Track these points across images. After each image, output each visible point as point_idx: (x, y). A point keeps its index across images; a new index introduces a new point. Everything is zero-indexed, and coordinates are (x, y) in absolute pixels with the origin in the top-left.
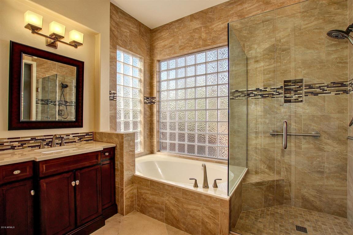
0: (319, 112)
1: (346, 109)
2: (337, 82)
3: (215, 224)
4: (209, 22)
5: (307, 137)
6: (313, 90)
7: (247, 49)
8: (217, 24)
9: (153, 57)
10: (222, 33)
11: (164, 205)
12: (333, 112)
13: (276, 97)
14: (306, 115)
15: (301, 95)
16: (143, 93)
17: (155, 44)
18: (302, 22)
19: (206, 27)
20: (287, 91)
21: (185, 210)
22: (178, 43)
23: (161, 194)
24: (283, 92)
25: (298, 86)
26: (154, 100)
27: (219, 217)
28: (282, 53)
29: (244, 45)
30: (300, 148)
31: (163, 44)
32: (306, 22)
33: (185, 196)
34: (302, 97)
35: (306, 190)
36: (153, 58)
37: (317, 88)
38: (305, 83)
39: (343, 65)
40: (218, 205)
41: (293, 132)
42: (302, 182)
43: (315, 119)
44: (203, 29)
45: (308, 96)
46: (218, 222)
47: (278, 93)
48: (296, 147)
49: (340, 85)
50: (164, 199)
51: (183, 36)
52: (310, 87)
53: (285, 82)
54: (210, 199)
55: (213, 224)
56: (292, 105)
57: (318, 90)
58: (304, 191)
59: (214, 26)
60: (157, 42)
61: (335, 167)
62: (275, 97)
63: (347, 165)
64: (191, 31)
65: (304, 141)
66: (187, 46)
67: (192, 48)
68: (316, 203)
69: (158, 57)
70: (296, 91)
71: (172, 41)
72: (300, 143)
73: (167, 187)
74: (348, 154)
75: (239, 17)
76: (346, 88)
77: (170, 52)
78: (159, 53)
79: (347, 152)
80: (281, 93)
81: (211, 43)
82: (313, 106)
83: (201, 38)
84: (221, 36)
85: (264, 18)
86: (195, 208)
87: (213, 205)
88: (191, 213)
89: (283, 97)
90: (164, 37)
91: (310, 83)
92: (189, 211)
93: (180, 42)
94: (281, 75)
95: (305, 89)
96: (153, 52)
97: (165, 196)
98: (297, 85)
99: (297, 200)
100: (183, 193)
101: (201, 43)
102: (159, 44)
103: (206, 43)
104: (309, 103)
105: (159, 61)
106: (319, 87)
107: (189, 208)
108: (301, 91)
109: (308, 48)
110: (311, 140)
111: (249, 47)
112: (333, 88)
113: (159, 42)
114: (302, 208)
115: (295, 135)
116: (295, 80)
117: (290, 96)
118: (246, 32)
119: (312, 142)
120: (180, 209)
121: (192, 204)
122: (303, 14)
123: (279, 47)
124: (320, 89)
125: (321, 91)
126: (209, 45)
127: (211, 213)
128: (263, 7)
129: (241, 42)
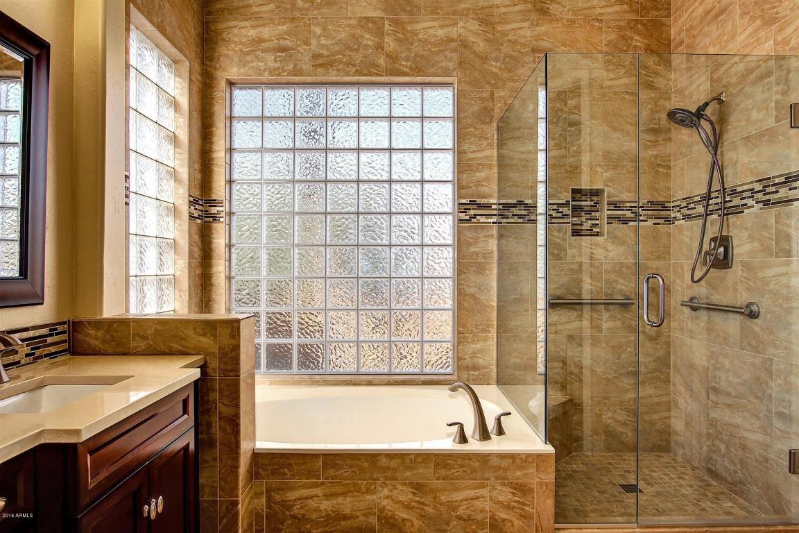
0: (630, 258)
1: (669, 253)
2: (656, 202)
3: (524, 516)
4: (404, 10)
5: (611, 307)
6: (621, 212)
7: (499, 105)
8: (426, 24)
9: (210, 67)
10: (439, 51)
11: (375, 514)
12: (651, 257)
13: (557, 223)
14: (610, 263)
15: (597, 222)
16: (187, 182)
17: (222, 26)
18: (605, 73)
19: (396, 22)
20: (577, 210)
21: (442, 509)
22: (307, 43)
23: (363, 487)
24: (570, 213)
25: (592, 203)
26: (214, 210)
27: (533, 498)
28: (569, 129)
29: (492, 94)
30: (599, 329)
31: (252, 33)
32: (612, 75)
33: (443, 472)
34: (598, 225)
35: (610, 415)
36: (209, 69)
37: (627, 210)
38: (608, 197)
39: (665, 171)
40: (531, 471)
41: (587, 298)
42: (604, 398)
43: (624, 269)
44: (387, 27)
45: (612, 223)
46: (531, 510)
47: (560, 215)
48: (592, 327)
49: (660, 207)
50: (374, 497)
51: (324, 28)
52: (616, 206)
53: (574, 191)
54: (510, 461)
55: (518, 519)
56: (585, 241)
57: (629, 214)
58: (607, 417)
59: (418, 26)
60: (229, 20)
61: (654, 361)
62: (554, 223)
63: (669, 353)
64: (352, 22)
65: (605, 315)
66: (340, 61)
67: (353, 70)
68: (627, 436)
69: (233, 72)
70: (589, 212)
71: (287, 33)
72: (599, 319)
73: (384, 462)
74: (672, 334)
75: (481, 22)
76: (668, 213)
77: (278, 65)
78: (236, 59)
79: (670, 331)
80: (566, 215)
81: (411, 69)
82: (620, 244)
83: (383, 49)
84: (437, 58)
85: (535, 42)
86: (471, 496)
87: (519, 473)
88: (461, 511)
89: (569, 223)
90: (257, 13)
91: (616, 199)
92: (455, 509)
93: (314, 42)
94: (567, 177)
95: (608, 210)
96: (213, 49)
97: (380, 489)
98: (591, 201)
99: (595, 437)
100: (437, 465)
101: (381, 61)
102: (236, 31)
103: (397, 66)
104: (614, 238)
105: (231, 84)
106: (630, 209)
107: (457, 499)
108: (598, 214)
109: (615, 129)
110: (616, 311)
111: (503, 102)
112: (650, 213)
113: (236, 23)
114: (604, 452)
115: (591, 304)
116: (591, 189)
117: (579, 223)
118: (498, 64)
119: (619, 316)
120: (430, 510)
121: (463, 486)
122: (607, 58)
123: (565, 115)
124: (632, 213)
125: (633, 215)
126: (405, 74)
127: (514, 493)
128: (534, 16)
129: (486, 87)
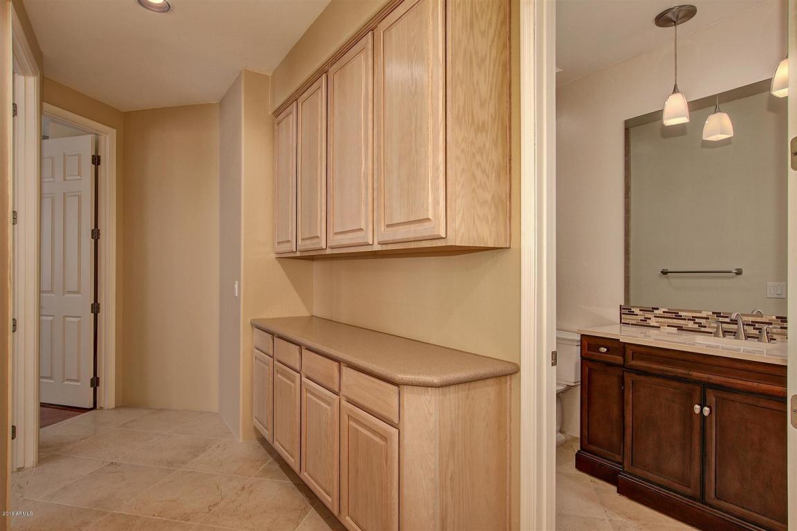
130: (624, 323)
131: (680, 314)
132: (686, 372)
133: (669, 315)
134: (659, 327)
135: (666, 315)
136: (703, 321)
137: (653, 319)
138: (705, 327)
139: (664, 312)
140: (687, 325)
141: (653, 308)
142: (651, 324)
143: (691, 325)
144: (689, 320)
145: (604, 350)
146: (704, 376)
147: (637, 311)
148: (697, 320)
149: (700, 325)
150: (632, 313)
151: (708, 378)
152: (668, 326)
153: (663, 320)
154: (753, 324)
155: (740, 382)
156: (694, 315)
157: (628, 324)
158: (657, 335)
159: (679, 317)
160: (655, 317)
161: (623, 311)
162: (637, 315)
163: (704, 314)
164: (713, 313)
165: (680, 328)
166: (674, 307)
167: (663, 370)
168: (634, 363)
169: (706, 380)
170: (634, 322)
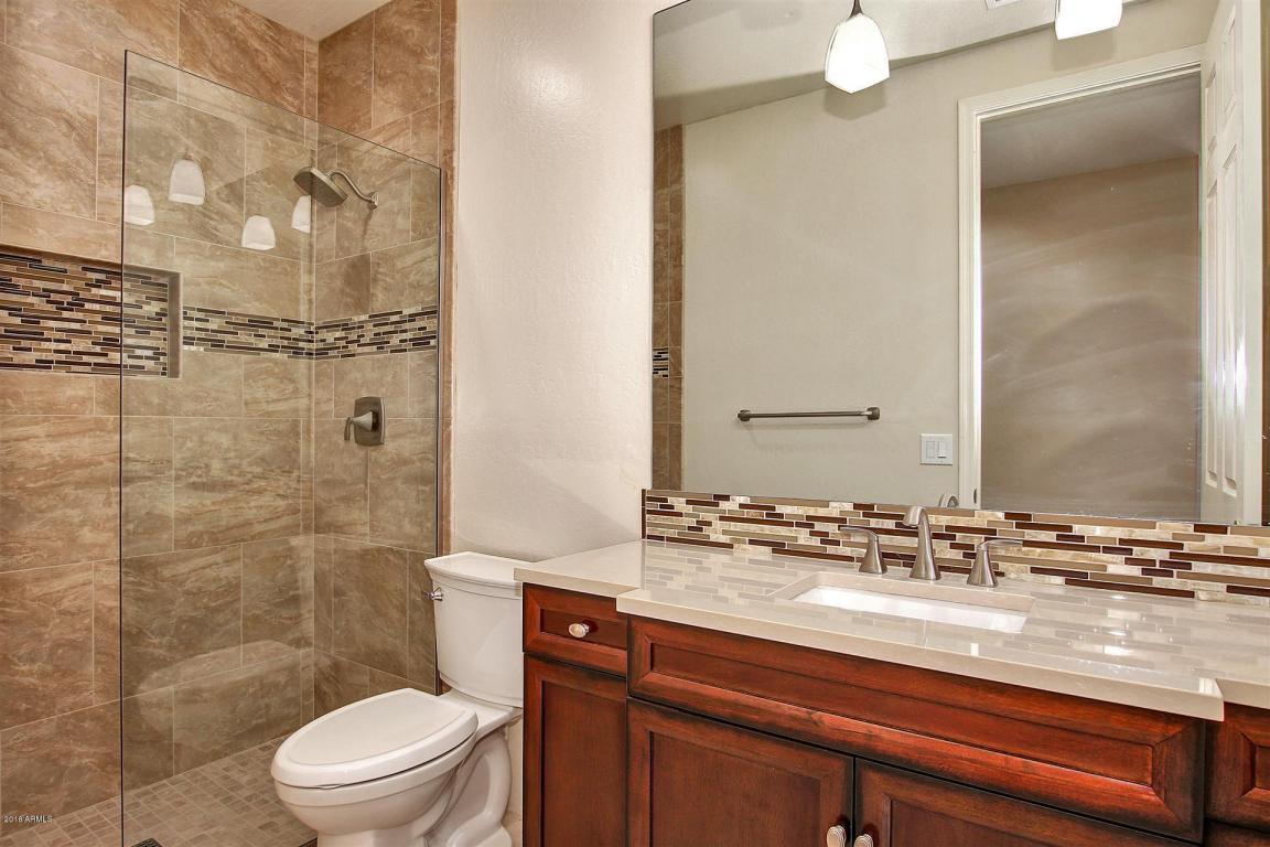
130: (650, 537)
131: (779, 509)
132: (801, 712)
133: (752, 513)
134: (730, 546)
135: (747, 513)
136: (832, 528)
137: (718, 525)
138: (837, 543)
139: (741, 506)
140: (796, 539)
141: (716, 497)
142: (713, 538)
143: (803, 538)
144: (798, 525)
145: (579, 630)
146: (856, 727)
147: (679, 503)
148: (819, 526)
149: (825, 538)
150: (668, 510)
151: (869, 736)
152: (752, 542)
153: (739, 527)
154: (948, 534)
155: (965, 751)
156: (812, 511)
157: (661, 538)
158: (724, 565)
159: (775, 519)
160: (722, 518)
161: (650, 506)
162: (680, 515)
163: (834, 510)
164: (856, 506)
165: (778, 548)
166: (765, 493)
167: (735, 704)
168: (654, 678)
169: (862, 741)
170: (673, 533)
